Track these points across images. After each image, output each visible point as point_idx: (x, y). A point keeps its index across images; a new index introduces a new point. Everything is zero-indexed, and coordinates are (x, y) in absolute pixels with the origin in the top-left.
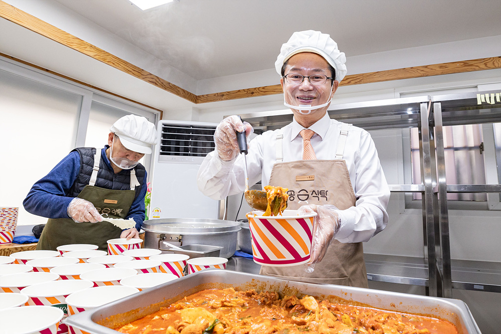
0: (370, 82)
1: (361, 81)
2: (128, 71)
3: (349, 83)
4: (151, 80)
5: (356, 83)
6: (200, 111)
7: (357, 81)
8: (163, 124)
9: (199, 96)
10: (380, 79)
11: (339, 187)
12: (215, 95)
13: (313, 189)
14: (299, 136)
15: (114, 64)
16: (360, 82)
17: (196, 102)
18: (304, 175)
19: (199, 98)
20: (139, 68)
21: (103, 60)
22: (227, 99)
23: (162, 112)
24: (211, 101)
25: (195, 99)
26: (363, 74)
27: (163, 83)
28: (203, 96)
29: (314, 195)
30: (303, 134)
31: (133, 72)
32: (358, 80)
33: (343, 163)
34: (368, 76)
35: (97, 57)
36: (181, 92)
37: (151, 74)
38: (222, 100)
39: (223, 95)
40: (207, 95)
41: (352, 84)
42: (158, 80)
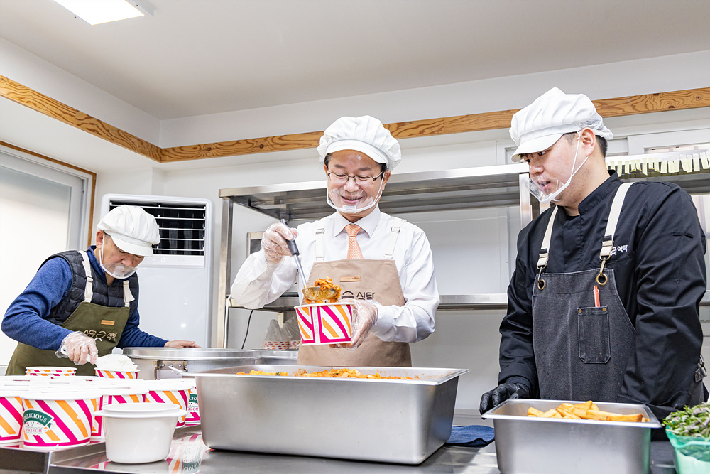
0: (456, 132)
1: (440, 130)
2: (56, 115)
3: (421, 132)
4: (91, 127)
5: (432, 133)
6: (165, 173)
7: (434, 130)
8: (111, 201)
9: (166, 150)
10: (471, 127)
11: (387, 290)
12: (195, 148)
13: (359, 290)
14: (344, 231)
15: (35, 105)
16: (439, 132)
17: (161, 160)
18: (349, 275)
19: (167, 153)
20: (71, 109)
21: (21, 100)
22: (217, 156)
23: (94, 175)
24: (188, 158)
25: (160, 154)
26: (443, 119)
27: (108, 131)
28: (173, 149)
29: (360, 297)
30: (348, 229)
31: (64, 115)
32: (437, 129)
33: (391, 263)
34: (451, 122)
35: (12, 95)
36: (137, 144)
37: (90, 117)
38: (208, 157)
39: (209, 149)
40: (180, 148)
41: (427, 135)
42: (100, 126)
